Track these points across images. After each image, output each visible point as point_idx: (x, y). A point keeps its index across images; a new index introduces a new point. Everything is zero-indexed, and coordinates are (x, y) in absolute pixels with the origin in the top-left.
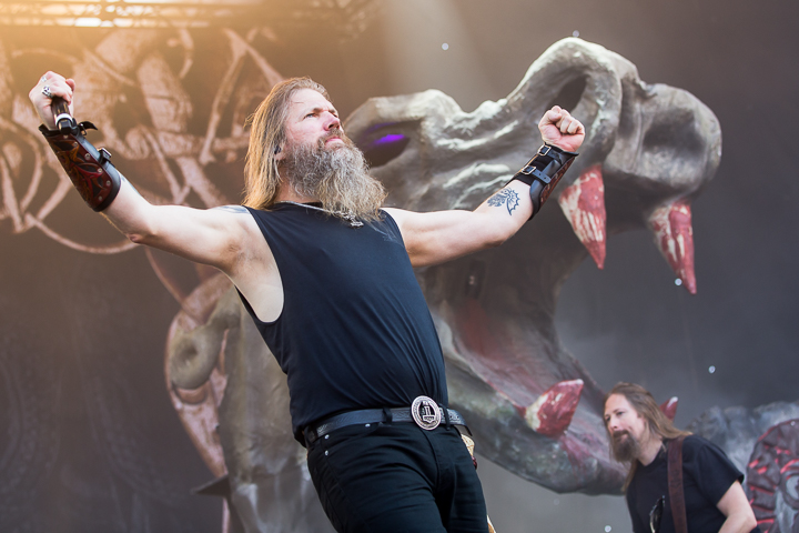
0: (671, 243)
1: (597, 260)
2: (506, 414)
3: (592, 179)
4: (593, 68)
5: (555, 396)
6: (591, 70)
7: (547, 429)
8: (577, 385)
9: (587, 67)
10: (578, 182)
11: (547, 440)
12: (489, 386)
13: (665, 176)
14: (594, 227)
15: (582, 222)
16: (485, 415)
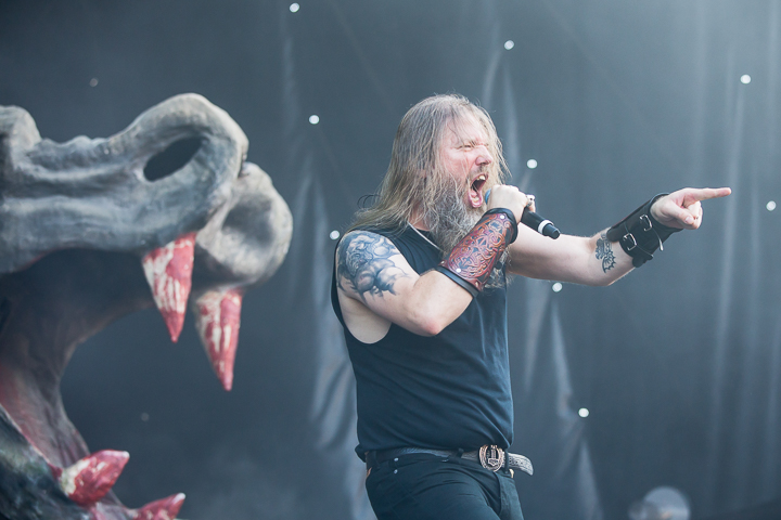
0: (217, 332)
1: (172, 331)
2: (37, 470)
3: (186, 247)
4: (215, 132)
5: (97, 464)
6: (211, 133)
7: (81, 496)
8: (123, 458)
9: (208, 129)
10: (171, 246)
11: (77, 508)
12: (24, 438)
13: (230, 261)
14: (178, 297)
15: (165, 288)
16: (12, 467)
